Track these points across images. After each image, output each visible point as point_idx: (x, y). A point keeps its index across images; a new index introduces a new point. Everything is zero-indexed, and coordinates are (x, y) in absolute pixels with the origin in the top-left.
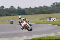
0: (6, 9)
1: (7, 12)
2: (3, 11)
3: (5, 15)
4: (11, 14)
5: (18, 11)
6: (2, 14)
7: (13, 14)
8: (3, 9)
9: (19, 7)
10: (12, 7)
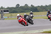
0: (21, 7)
1: (22, 9)
2: (18, 8)
3: (21, 11)
4: (26, 11)
5: (31, 8)
6: (18, 11)
7: (27, 11)
8: (18, 7)
9: (32, 5)
10: (26, 5)
